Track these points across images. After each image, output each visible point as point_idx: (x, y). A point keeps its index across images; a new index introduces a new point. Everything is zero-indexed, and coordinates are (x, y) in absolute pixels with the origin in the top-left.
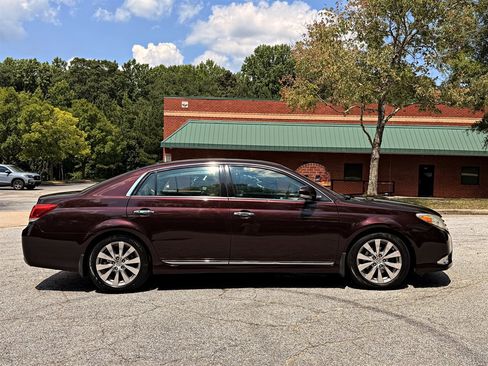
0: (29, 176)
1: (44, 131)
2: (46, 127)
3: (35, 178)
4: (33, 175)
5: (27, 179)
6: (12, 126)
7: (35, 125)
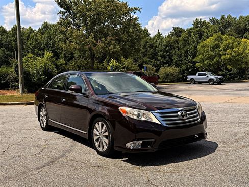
0: (217, 78)
1: (233, 53)
2: (235, 52)
3: (220, 79)
4: (219, 77)
5: (215, 79)
6: (217, 53)
7: (229, 51)
